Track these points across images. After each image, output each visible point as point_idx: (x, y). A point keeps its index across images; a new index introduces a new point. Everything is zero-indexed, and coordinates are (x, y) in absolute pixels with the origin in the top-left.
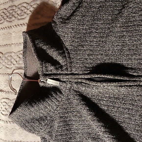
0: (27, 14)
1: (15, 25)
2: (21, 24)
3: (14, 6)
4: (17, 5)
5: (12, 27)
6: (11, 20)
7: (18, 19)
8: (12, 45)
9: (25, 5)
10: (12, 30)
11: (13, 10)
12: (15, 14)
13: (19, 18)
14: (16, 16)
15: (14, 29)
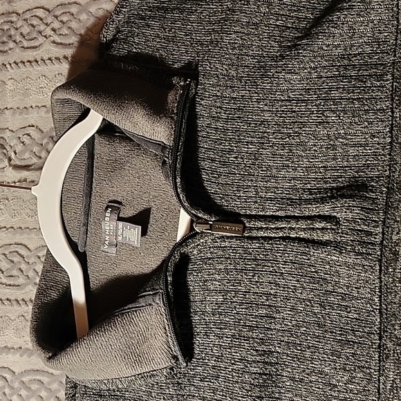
0: (45, 36)
1: (15, 62)
2: (29, 61)
3: (13, 13)
4: (20, 12)
5: (8, 66)
6: (6, 48)
7: (23, 47)
8: (7, 112)
9: (40, 13)
10: (8, 73)
11: (12, 22)
12: (15, 35)
13: (26, 44)
14: (18, 38)
15: (11, 72)
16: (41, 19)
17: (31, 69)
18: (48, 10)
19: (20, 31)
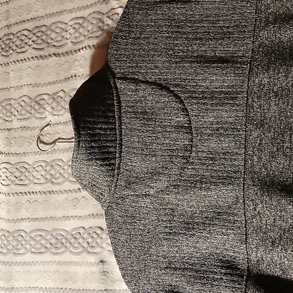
16: (26, 36)
17: (22, 64)
18: (29, 31)
19: (15, 44)
